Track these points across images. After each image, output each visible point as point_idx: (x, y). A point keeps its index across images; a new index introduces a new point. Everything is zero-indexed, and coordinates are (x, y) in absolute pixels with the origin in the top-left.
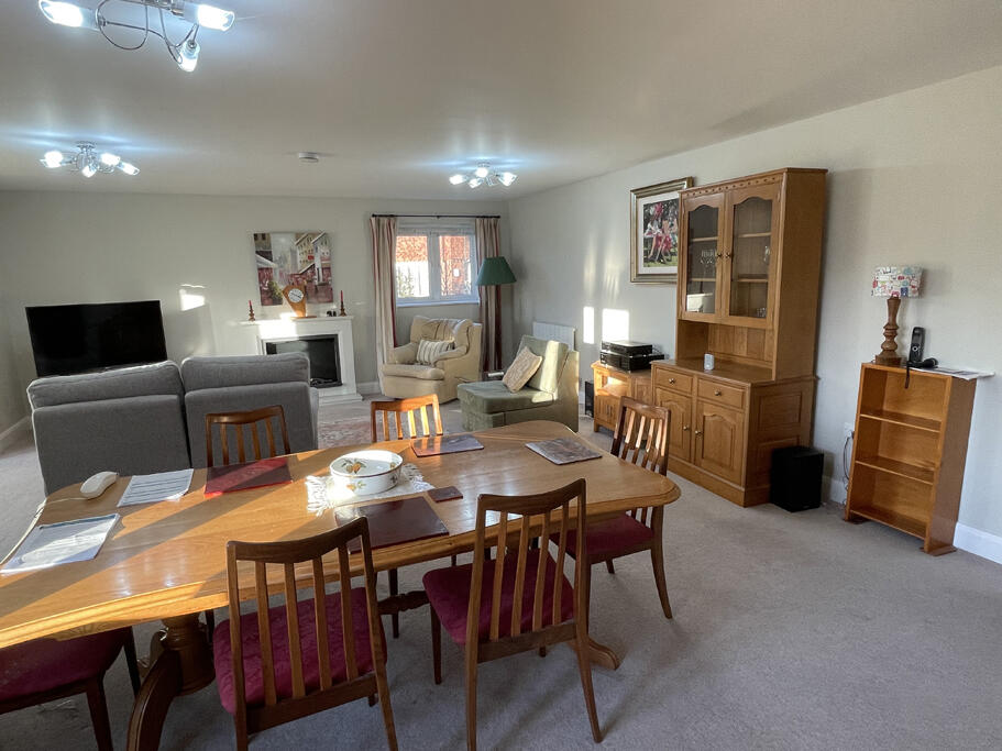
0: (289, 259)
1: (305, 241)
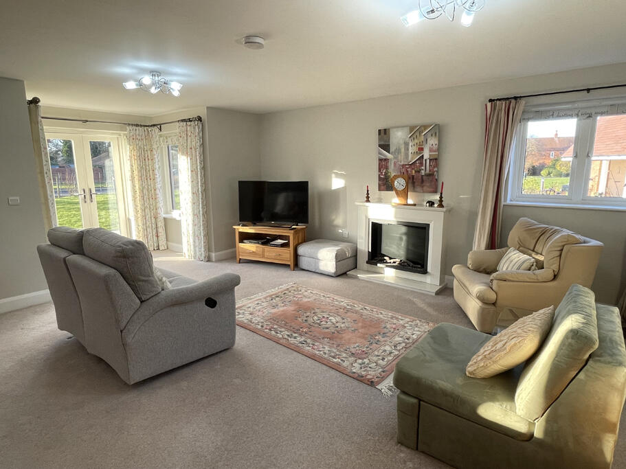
0: (403, 150)
1: (417, 134)
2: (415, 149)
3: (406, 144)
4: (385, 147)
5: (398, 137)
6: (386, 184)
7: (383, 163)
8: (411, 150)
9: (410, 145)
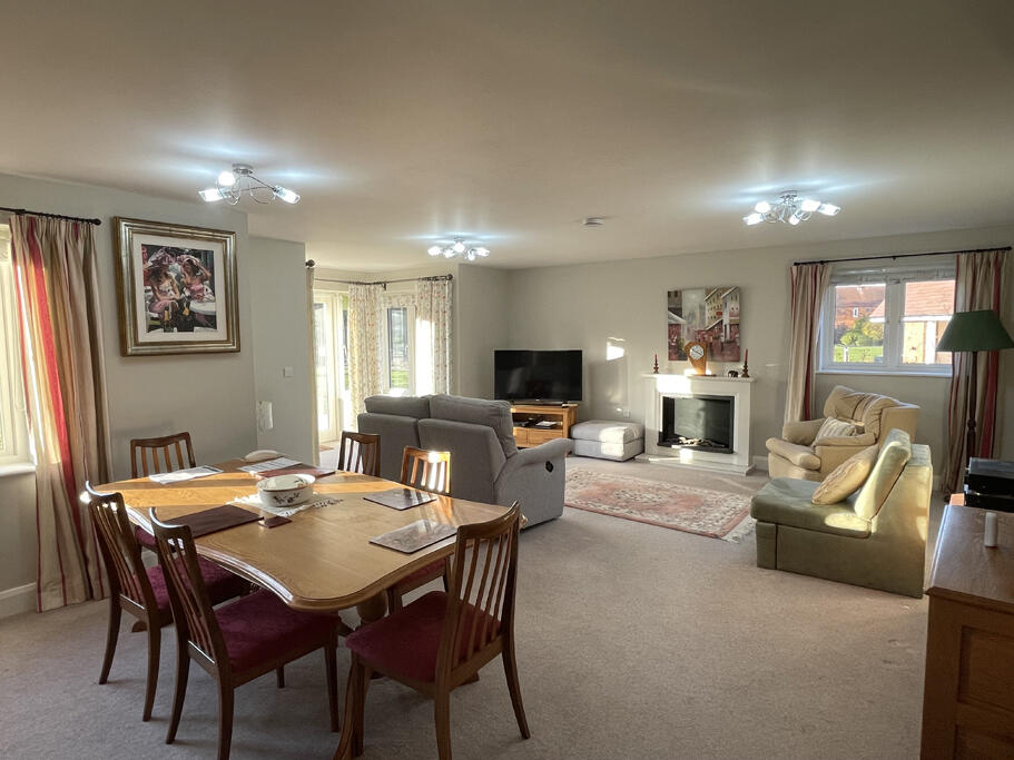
0: (698, 315)
1: (715, 296)
2: (713, 313)
3: (702, 308)
4: (677, 311)
5: (692, 300)
6: (678, 352)
7: (674, 329)
8: (708, 314)
9: (707, 308)
